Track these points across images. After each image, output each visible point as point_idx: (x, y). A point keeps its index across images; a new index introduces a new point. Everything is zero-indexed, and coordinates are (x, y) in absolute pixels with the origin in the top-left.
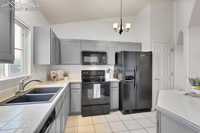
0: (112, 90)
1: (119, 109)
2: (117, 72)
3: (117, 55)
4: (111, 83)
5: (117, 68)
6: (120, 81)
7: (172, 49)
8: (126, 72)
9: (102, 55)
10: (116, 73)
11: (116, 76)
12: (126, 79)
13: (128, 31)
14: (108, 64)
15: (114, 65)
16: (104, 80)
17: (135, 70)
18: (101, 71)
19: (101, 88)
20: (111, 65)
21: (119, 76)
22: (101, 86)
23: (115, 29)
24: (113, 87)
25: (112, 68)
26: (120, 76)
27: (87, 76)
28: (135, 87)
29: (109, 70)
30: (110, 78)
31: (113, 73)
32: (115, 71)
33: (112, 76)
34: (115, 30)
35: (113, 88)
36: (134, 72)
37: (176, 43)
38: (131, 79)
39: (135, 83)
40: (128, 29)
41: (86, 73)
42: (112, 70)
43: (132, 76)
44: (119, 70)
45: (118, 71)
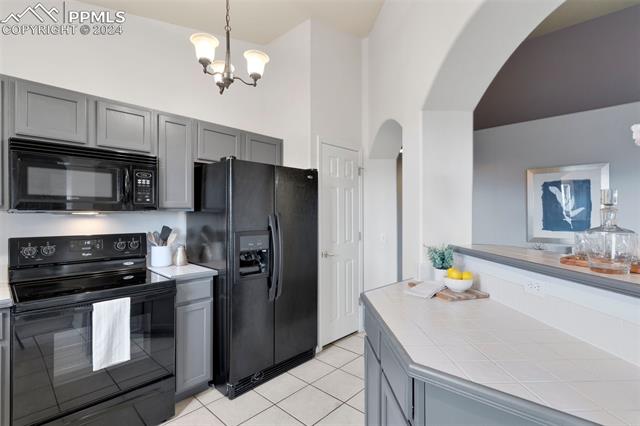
0: (186, 314)
1: (210, 383)
2: (201, 240)
3: (200, 171)
4: (178, 286)
5: (201, 221)
6: (216, 273)
7: (359, 169)
8: (242, 238)
9: (134, 167)
10: (194, 242)
11: (195, 255)
12: (243, 264)
13: (255, 85)
14: (164, 209)
15: (189, 214)
16: (141, 275)
17: (269, 228)
18: (127, 237)
19: (133, 314)
20: (175, 210)
21: (209, 253)
22: (132, 305)
23: (205, 63)
24: (189, 299)
25: (180, 224)
26: (214, 252)
27: (45, 266)
28: (271, 290)
29: (166, 231)
30: (173, 264)
31: (183, 242)
32: (190, 234)
33: (180, 256)
34: (205, 66)
35: (188, 303)
36: (267, 237)
37: (367, 153)
38: (257, 263)
39: (271, 274)
40: (256, 77)
41: (39, 253)
42: (177, 231)
43: (260, 253)
44: (205, 229)
45: (203, 235)
